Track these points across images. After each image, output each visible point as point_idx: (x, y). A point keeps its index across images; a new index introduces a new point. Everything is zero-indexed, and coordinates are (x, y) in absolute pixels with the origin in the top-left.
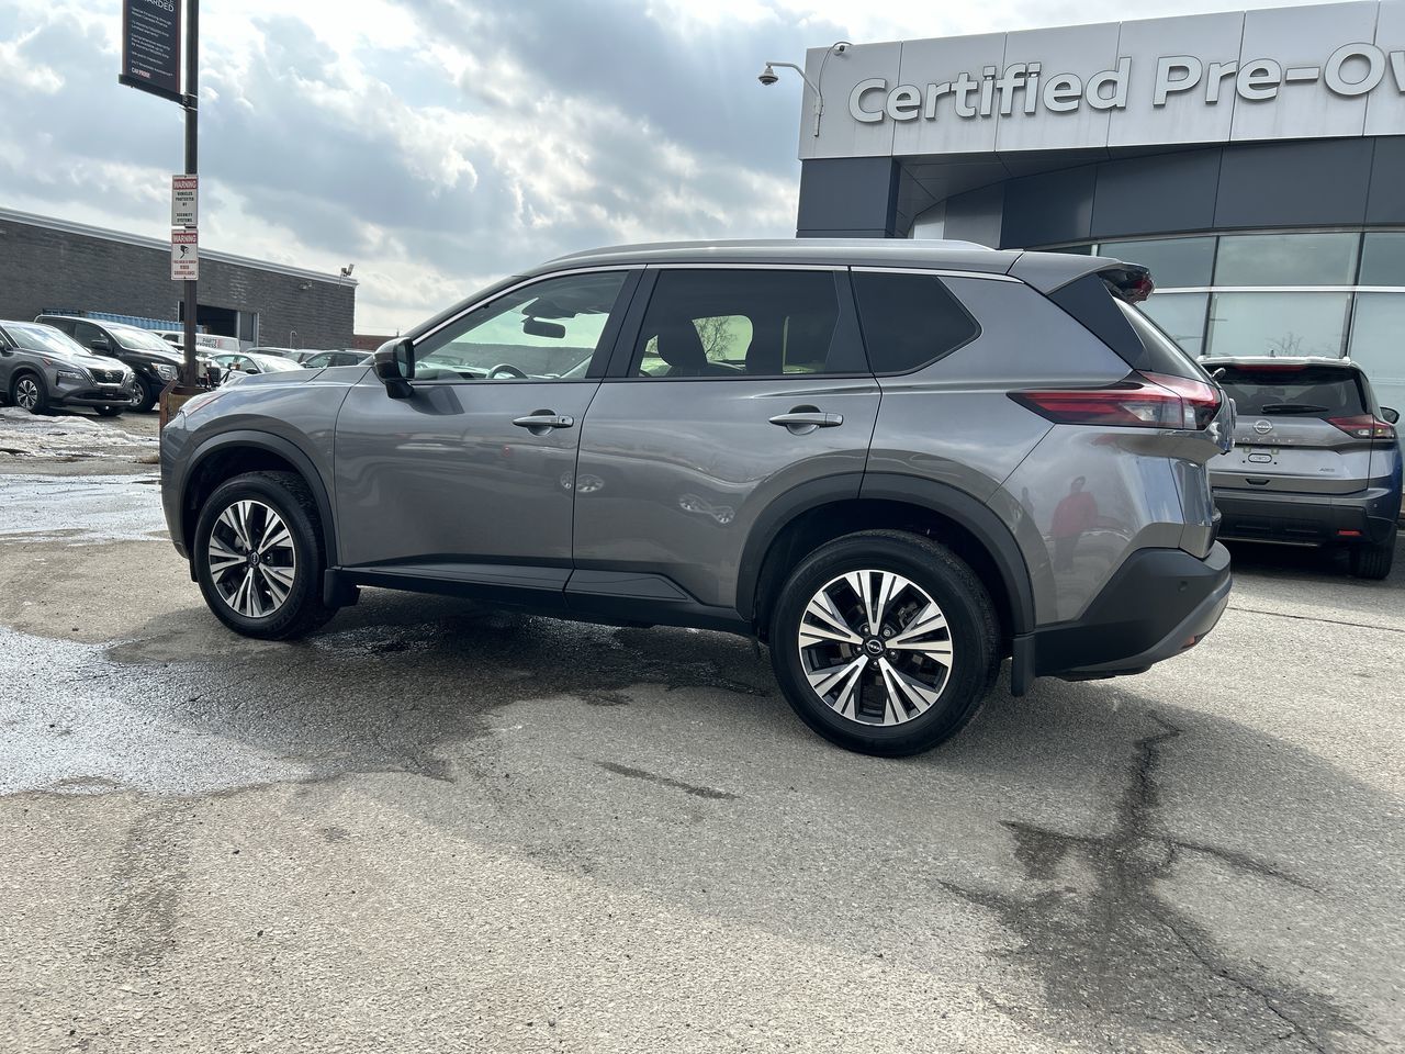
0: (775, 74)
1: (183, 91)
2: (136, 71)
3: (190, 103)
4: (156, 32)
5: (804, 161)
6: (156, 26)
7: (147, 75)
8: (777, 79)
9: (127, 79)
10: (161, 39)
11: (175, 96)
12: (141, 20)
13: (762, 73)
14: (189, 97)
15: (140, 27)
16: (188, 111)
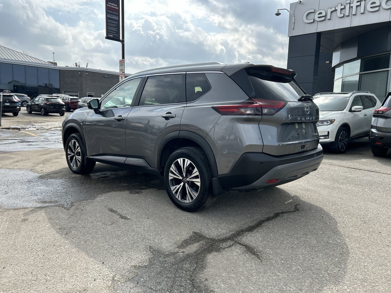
0: (280, 12)
1: (121, 39)
2: (109, 35)
3: (123, 42)
4: (114, 25)
5: (290, 37)
7: (112, 36)
8: (281, 14)
9: (108, 38)
10: (115, 27)
11: (119, 40)
13: (276, 13)
15: (110, 24)
16: (122, 44)
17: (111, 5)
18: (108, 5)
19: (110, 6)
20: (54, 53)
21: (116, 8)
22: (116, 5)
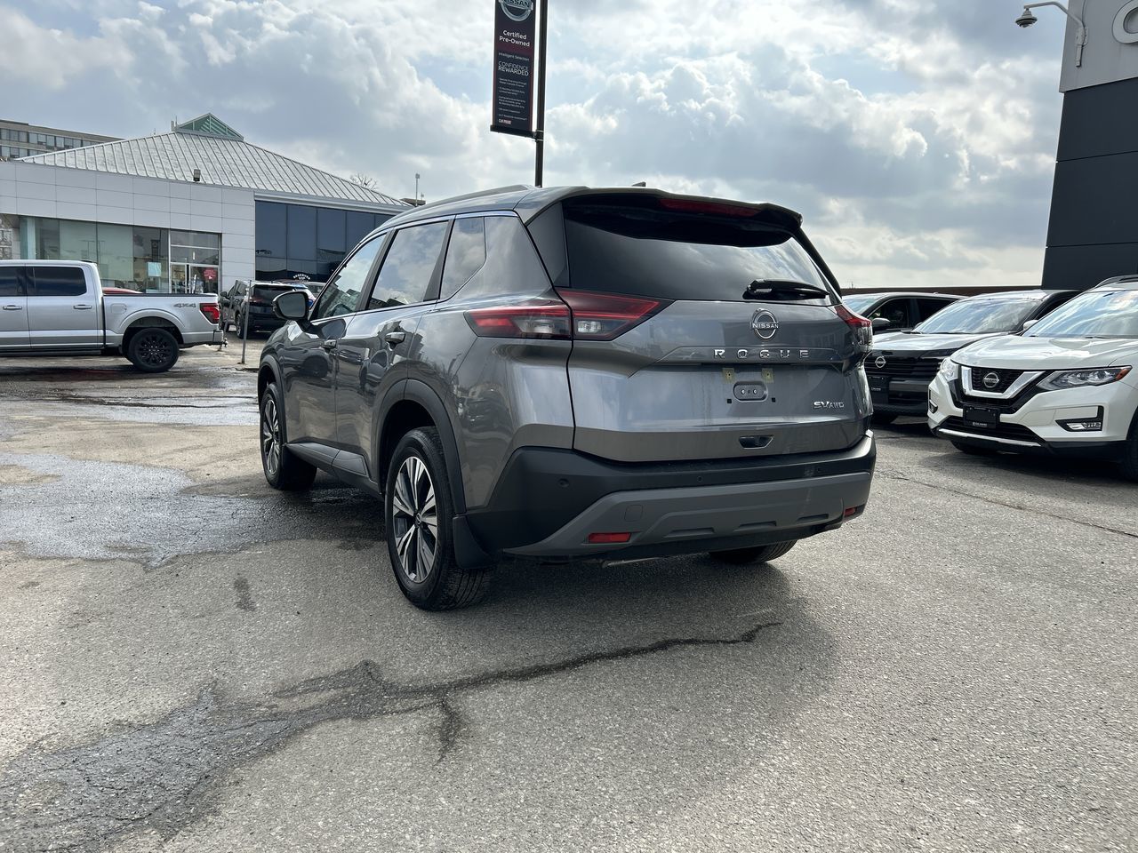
0: (1034, 15)
1: (534, 128)
2: (502, 121)
3: (539, 137)
4: (516, 92)
5: (1067, 93)
6: (515, 88)
7: (509, 122)
8: (1036, 20)
9: (497, 127)
10: (519, 96)
11: (527, 133)
12: (507, 86)
13: (1020, 17)
14: (537, 132)
15: (504, 90)
16: (538, 142)
17: (510, 38)
18: (501, 38)
19: (507, 40)
20: (418, 176)
21: (524, 44)
22: (525, 37)
